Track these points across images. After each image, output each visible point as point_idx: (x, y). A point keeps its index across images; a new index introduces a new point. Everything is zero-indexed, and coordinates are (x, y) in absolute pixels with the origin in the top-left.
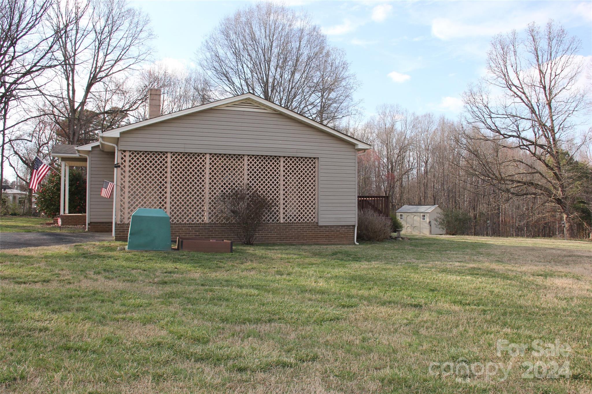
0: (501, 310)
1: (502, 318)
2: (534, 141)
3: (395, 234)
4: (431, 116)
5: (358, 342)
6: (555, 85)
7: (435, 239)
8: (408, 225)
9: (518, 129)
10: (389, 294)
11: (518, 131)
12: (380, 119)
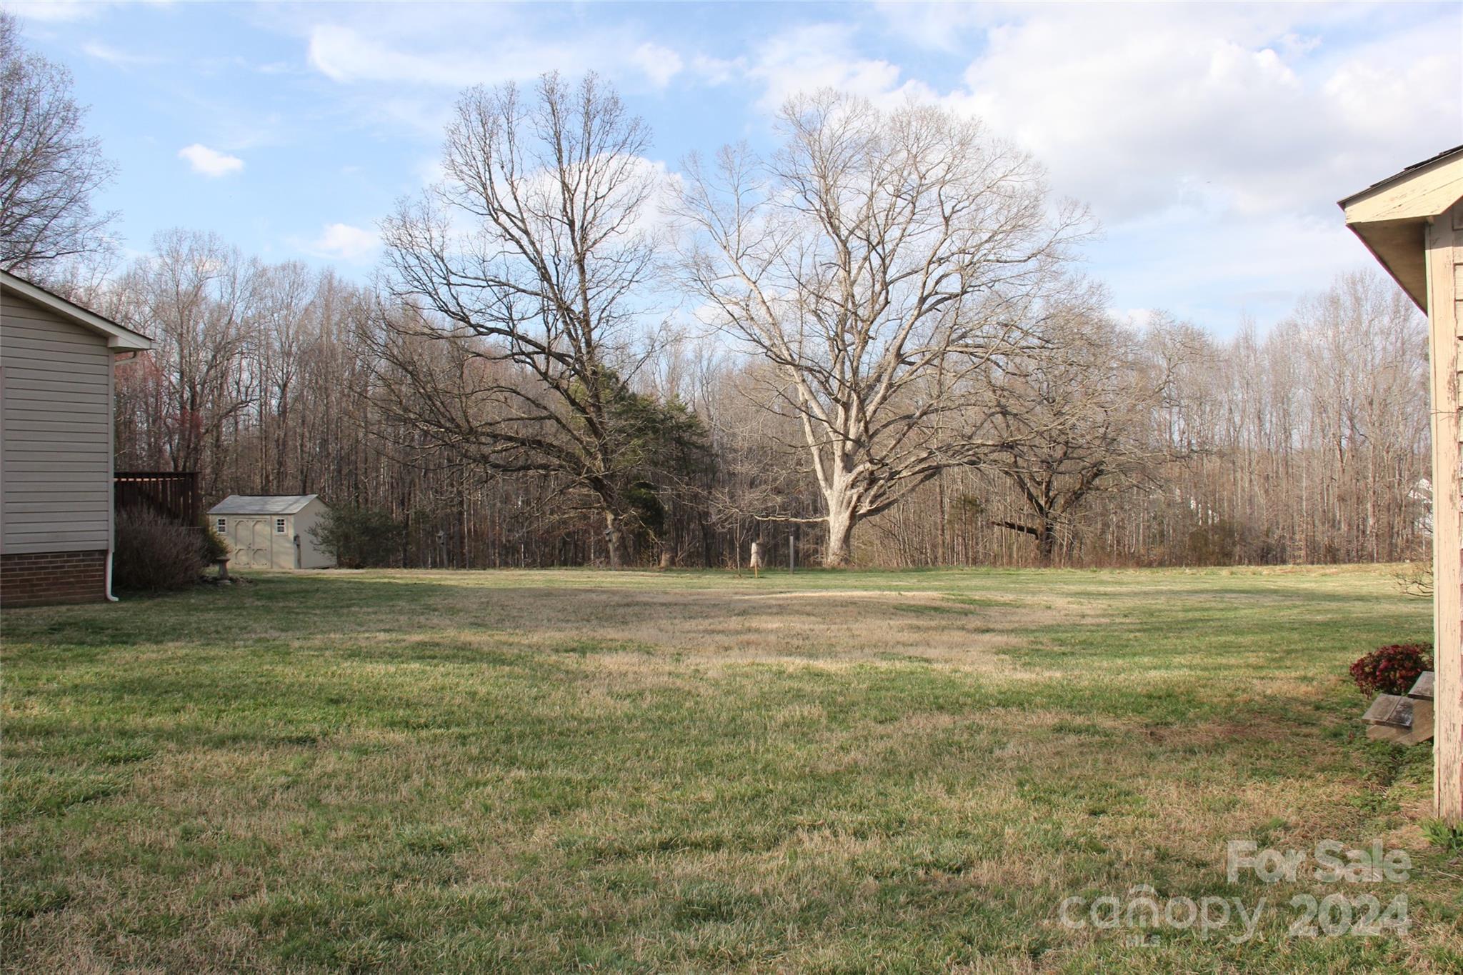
0: (498, 732)
1: (504, 748)
2: (546, 345)
3: (213, 570)
4: (298, 271)
5: (172, 842)
6: (594, 218)
7: (315, 580)
8: (239, 547)
9: (511, 314)
10: (227, 719)
11: (511, 319)
12: (162, 267)
